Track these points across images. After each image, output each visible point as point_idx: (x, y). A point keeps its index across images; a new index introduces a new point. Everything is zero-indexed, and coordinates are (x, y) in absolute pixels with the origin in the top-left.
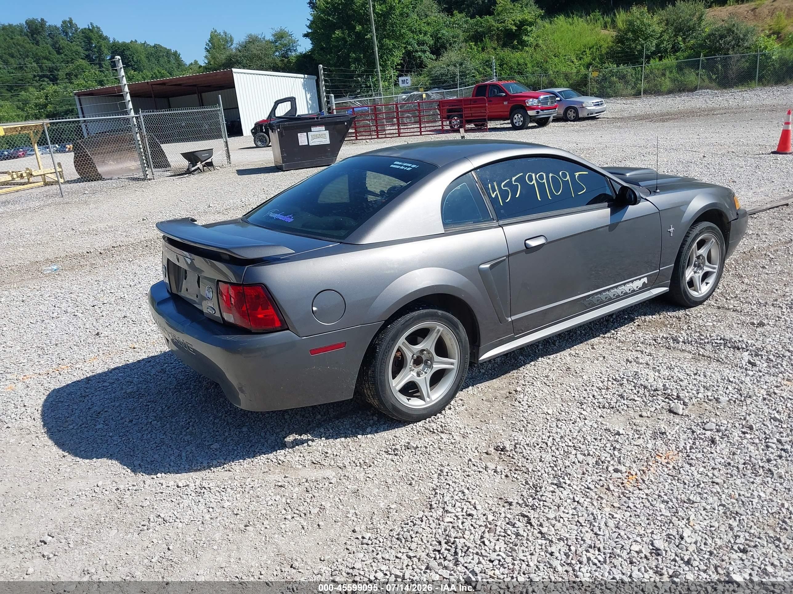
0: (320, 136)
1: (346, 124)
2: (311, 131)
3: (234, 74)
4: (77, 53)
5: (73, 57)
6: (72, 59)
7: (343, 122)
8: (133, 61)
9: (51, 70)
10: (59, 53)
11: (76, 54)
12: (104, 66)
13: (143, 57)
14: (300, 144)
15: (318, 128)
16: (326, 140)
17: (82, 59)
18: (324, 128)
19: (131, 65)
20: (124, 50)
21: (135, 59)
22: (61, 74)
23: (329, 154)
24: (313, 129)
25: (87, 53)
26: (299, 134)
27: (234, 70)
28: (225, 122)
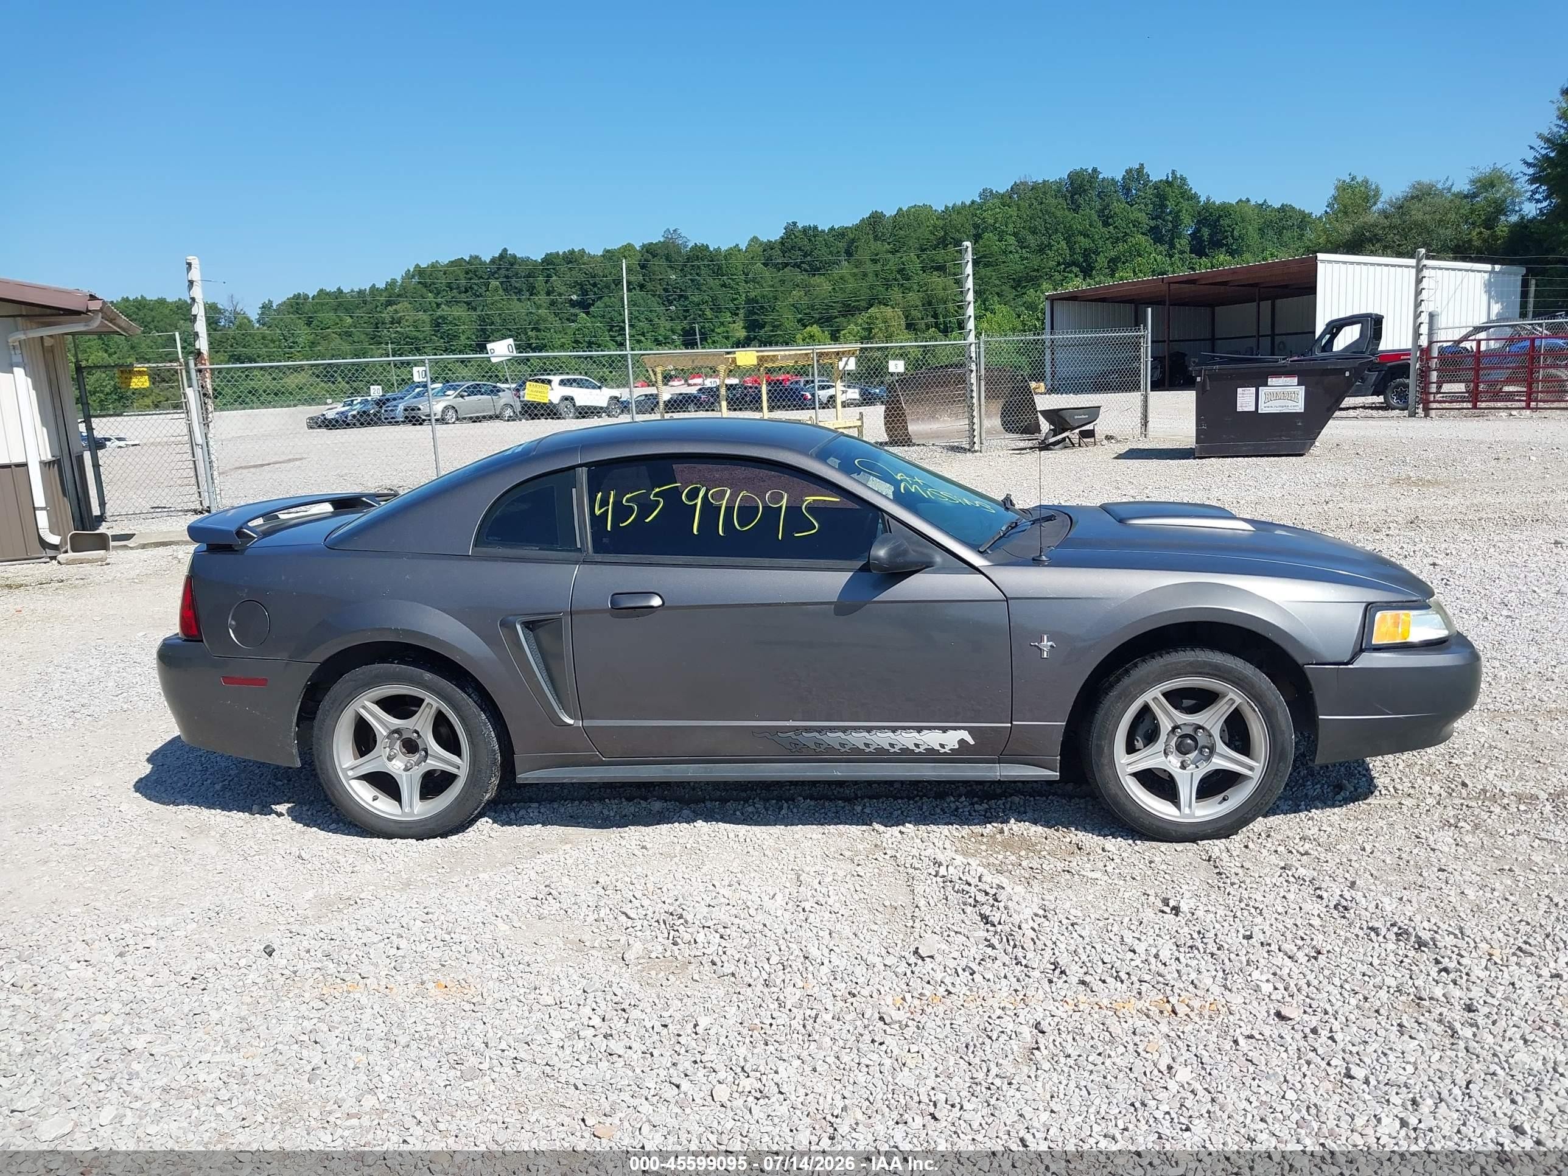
0: (1284, 396)
1: (1347, 374)
2: (1266, 385)
3: (1320, 265)
4: (1136, 223)
5: (1128, 231)
6: (1126, 234)
7: (1343, 371)
8: (1232, 236)
9: (1086, 253)
10: (1106, 224)
11: (1134, 226)
12: (1178, 246)
13: (1252, 232)
14: (1239, 409)
15: (1282, 380)
16: (1299, 406)
17: (1143, 234)
18: (1295, 380)
19: (1227, 245)
20: (1220, 216)
21: (1236, 233)
22: (1101, 261)
23: (1299, 433)
24: (1271, 381)
25: (1152, 223)
26: (1240, 390)
27: (1320, 256)
28: (1150, 359)
